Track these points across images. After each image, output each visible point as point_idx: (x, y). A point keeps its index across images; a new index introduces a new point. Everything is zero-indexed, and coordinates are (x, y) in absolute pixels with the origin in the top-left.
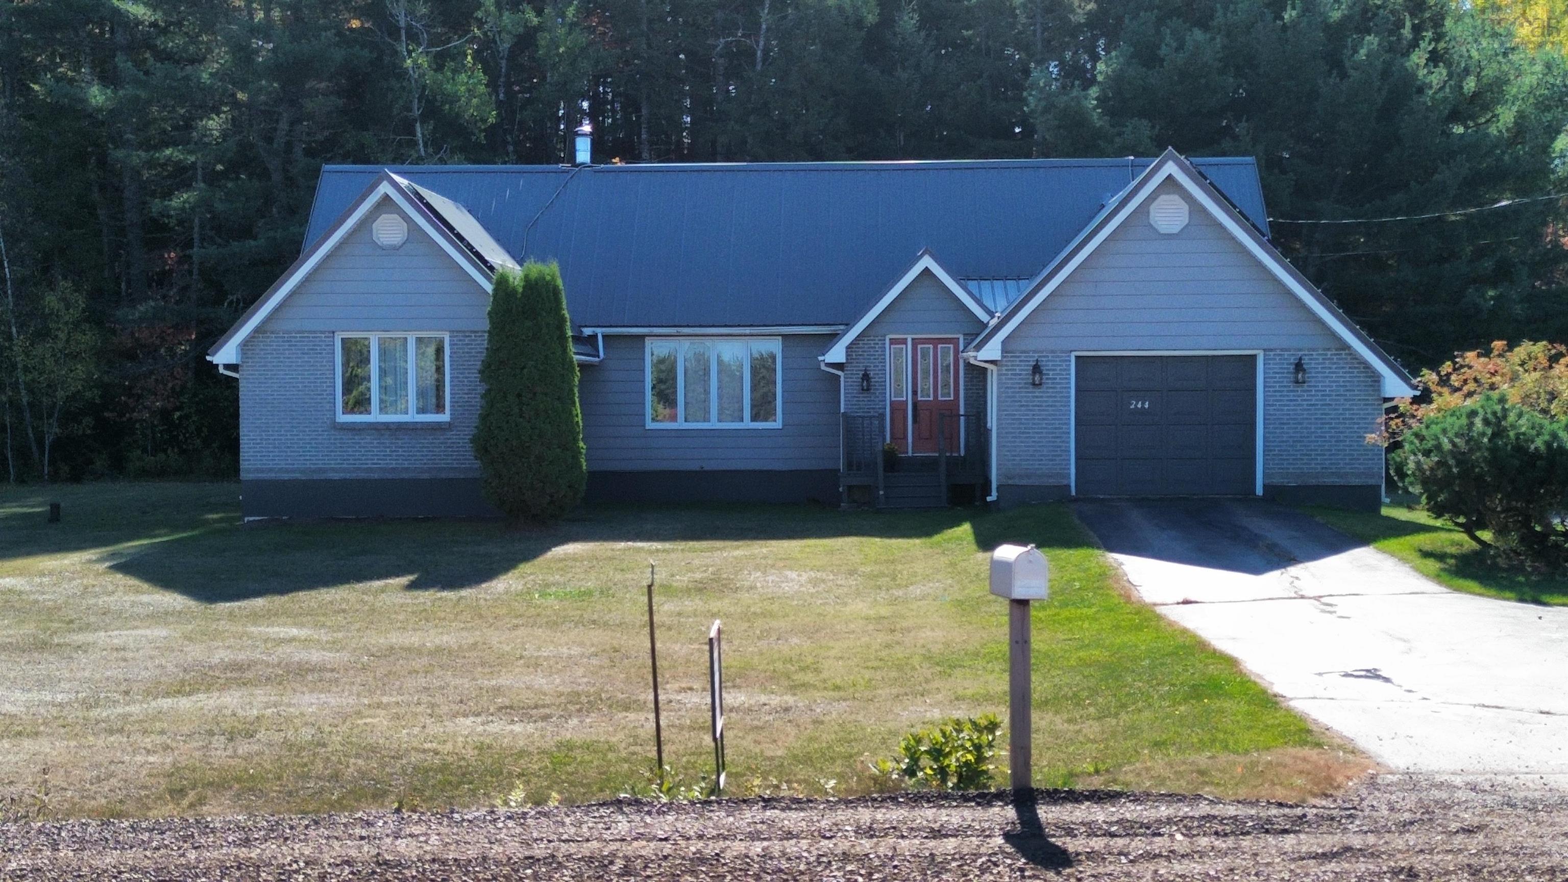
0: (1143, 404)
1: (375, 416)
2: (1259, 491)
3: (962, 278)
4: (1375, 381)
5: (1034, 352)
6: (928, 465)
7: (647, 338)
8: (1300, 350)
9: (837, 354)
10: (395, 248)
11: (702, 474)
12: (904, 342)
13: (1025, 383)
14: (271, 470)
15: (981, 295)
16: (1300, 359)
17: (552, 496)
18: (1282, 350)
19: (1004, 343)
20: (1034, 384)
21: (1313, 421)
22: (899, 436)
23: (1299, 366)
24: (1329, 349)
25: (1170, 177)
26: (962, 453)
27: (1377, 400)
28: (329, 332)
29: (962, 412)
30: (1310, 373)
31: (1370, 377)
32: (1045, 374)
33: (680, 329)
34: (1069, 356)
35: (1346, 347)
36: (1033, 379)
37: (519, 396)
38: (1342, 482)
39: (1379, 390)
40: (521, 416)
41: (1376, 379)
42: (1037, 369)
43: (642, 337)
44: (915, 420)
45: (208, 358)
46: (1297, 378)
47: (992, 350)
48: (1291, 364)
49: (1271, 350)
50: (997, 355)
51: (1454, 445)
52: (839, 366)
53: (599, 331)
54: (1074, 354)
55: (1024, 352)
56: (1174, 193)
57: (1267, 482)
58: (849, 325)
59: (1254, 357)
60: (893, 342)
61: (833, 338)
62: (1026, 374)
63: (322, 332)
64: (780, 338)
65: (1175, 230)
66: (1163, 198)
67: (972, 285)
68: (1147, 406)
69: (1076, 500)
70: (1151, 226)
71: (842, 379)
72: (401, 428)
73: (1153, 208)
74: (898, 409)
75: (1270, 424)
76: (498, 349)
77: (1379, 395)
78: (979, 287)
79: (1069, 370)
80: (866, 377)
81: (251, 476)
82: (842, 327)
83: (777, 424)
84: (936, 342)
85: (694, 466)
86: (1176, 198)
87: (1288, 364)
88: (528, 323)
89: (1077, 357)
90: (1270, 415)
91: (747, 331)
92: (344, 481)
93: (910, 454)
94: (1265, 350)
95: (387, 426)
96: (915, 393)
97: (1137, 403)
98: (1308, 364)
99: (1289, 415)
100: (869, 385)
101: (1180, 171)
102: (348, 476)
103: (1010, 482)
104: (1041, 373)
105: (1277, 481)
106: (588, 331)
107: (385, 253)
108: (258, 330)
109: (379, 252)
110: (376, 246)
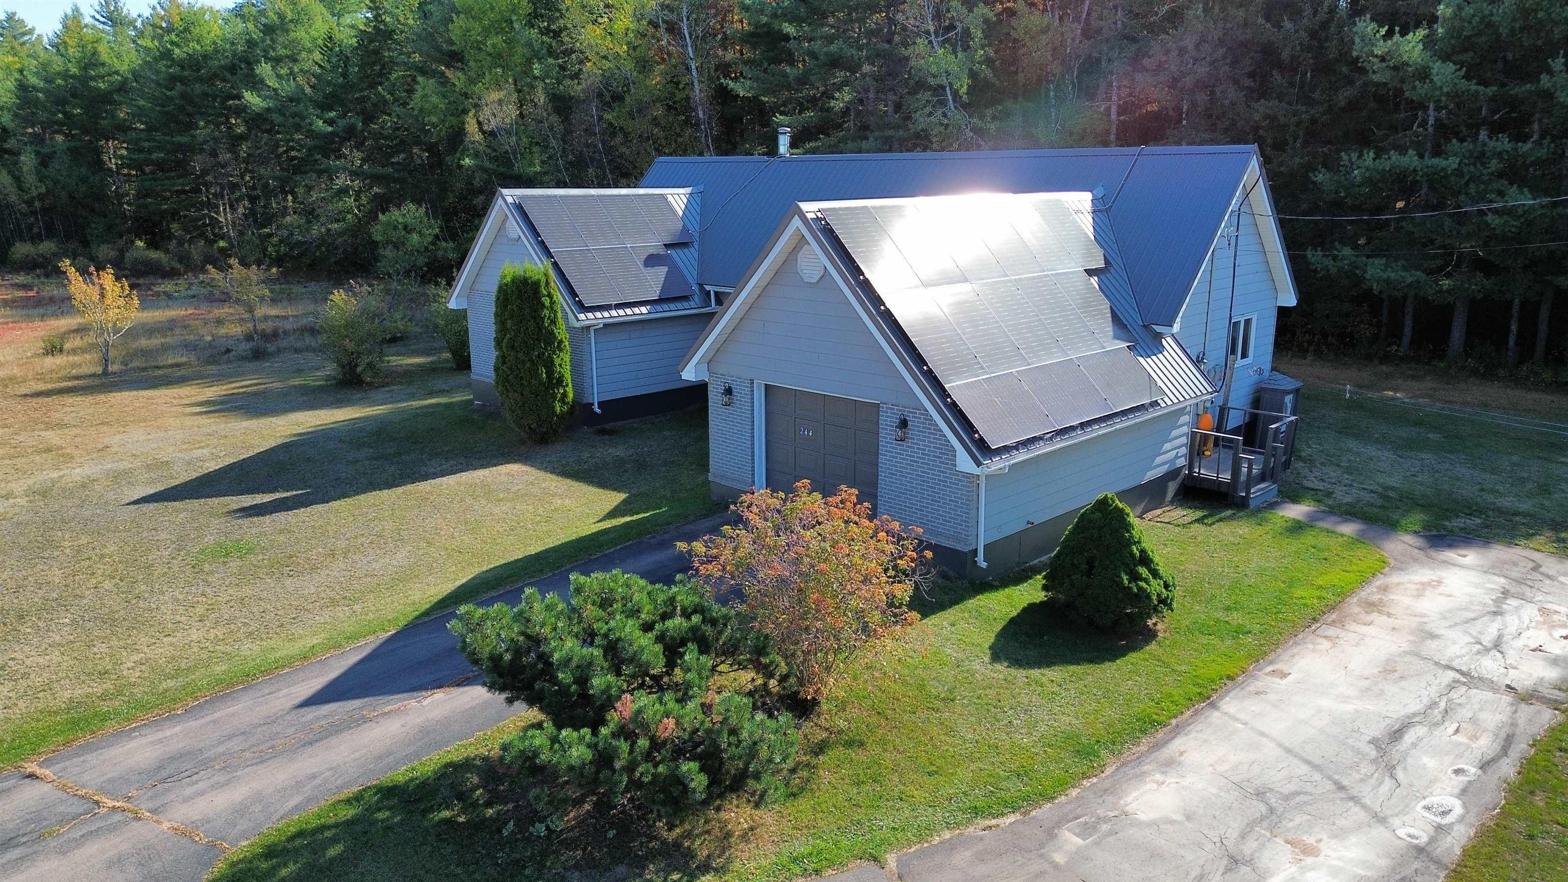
0: (808, 432)
5: (729, 376)
8: (906, 407)
16: (906, 416)
18: (892, 404)
21: (915, 476)
23: (904, 422)
25: (798, 230)
30: (913, 430)
32: (735, 396)
34: (751, 383)
38: (935, 541)
46: (899, 434)
49: (884, 403)
53: (711, 289)
54: (756, 382)
55: (723, 375)
62: (723, 394)
65: (815, 279)
66: (806, 247)
68: (810, 434)
70: (798, 273)
73: (800, 256)
75: (882, 472)
79: (752, 395)
87: (896, 418)
89: (764, 384)
90: (883, 463)
94: (880, 402)
97: (804, 431)
98: (912, 421)
99: (896, 466)
101: (803, 225)
103: (716, 480)
104: (731, 394)
106: (708, 288)
107: (513, 243)
108: (471, 288)
109: (511, 242)
110: (508, 238)
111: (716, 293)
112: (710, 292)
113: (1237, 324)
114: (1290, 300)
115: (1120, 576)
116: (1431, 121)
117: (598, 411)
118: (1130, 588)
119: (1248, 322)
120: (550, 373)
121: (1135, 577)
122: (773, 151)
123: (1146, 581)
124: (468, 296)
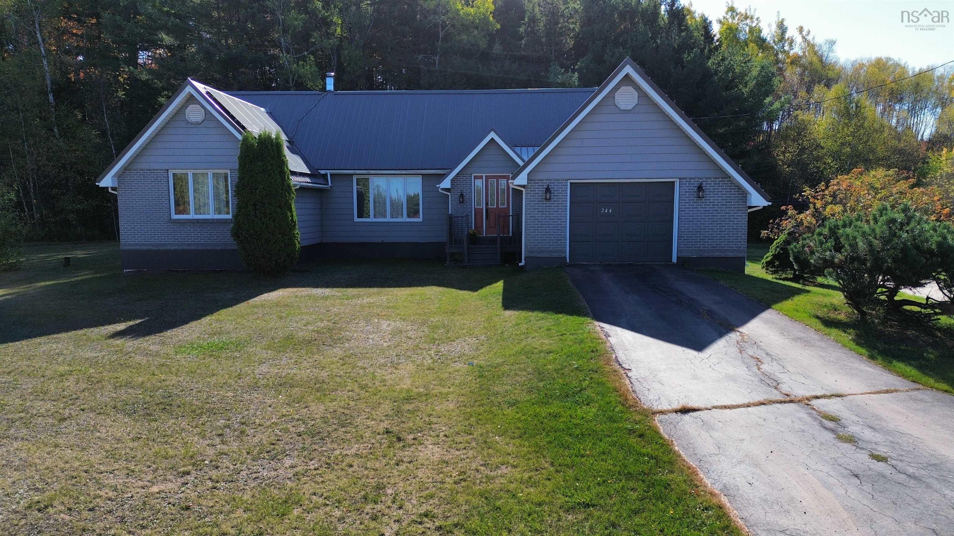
0: (608, 210)
1: (192, 216)
2: (674, 260)
3: (512, 146)
4: (744, 197)
5: (547, 180)
6: (493, 241)
7: (354, 176)
8: (701, 179)
9: (446, 184)
10: (198, 124)
11: (382, 245)
12: (481, 177)
13: (541, 198)
14: (137, 244)
15: (521, 153)
16: (701, 184)
17: (277, 262)
18: (690, 178)
19: (528, 174)
20: (546, 199)
21: (707, 220)
22: (478, 226)
23: (700, 188)
24: (717, 178)
25: (627, 76)
26: (511, 235)
27: (745, 208)
28: (165, 170)
29: (511, 214)
30: (706, 192)
31: (741, 194)
32: (553, 193)
33: (369, 171)
34: (567, 183)
35: (728, 176)
36: (546, 196)
37: (255, 205)
38: (723, 255)
39: (746, 202)
40: (256, 217)
41: (744, 194)
42: (548, 190)
43: (352, 175)
44: (487, 218)
45: (97, 184)
46: (698, 194)
47: (522, 179)
48: (695, 187)
49: (684, 179)
50: (525, 182)
51: (870, 245)
52: (448, 190)
53: (328, 172)
54: (569, 181)
55: (541, 180)
56: (629, 85)
57: (679, 255)
58: (452, 169)
59: (673, 183)
60: (476, 177)
61: (443, 176)
62: (542, 193)
63: (160, 170)
64: (421, 176)
65: (630, 107)
66: (623, 88)
67: (518, 149)
68: (610, 211)
69: (569, 266)
70: (615, 105)
71: (450, 197)
72: (205, 221)
73: (617, 95)
74: (478, 212)
75: (682, 221)
76: (243, 178)
77: (746, 205)
78: (521, 150)
79: (567, 191)
80: (462, 196)
81: (126, 248)
82: (448, 171)
83: (420, 220)
84: (498, 178)
85: (379, 240)
86: (630, 89)
87: (693, 187)
88: (259, 163)
89: (571, 183)
90: (682, 216)
91: (403, 172)
92: (175, 251)
93: (484, 235)
94: (680, 178)
95: (198, 221)
96: (487, 204)
97: (605, 210)
98: (705, 187)
99: (693, 216)
100: (463, 200)
101: (634, 71)
102: (177, 248)
103: (532, 255)
104: (550, 192)
105: (685, 254)
107: (193, 126)
108: (126, 168)
109: (190, 126)
110: (188, 122)
111: (331, 175)
112: (326, 174)
124: (120, 176)
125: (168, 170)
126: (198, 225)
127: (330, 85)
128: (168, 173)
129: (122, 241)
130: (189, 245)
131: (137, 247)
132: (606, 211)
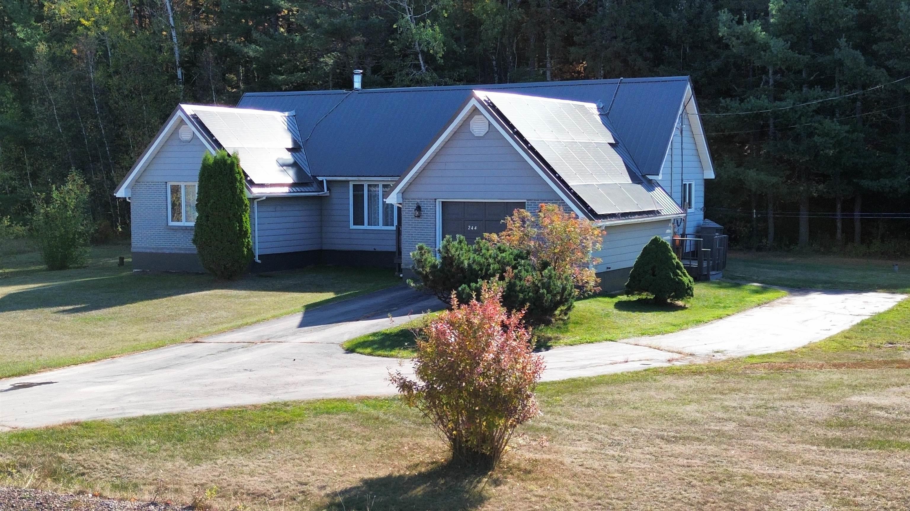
1: (184, 223)
5: (418, 199)
7: (350, 182)
8: (544, 200)
13: (414, 216)
14: (143, 248)
18: (535, 200)
19: (402, 194)
25: (474, 106)
28: (164, 182)
32: (423, 211)
34: (435, 202)
36: (416, 214)
42: (419, 208)
43: (348, 181)
45: (115, 194)
47: (392, 199)
49: (530, 200)
53: (324, 179)
54: (438, 200)
55: (414, 199)
56: (481, 114)
62: (414, 211)
63: (161, 182)
66: (476, 117)
68: (475, 228)
70: (471, 132)
79: (440, 208)
86: (482, 117)
89: (442, 202)
94: (527, 200)
101: (478, 103)
104: (420, 210)
106: (320, 179)
107: (184, 144)
108: (137, 181)
109: (182, 144)
110: (181, 141)
111: (327, 181)
112: (323, 181)
113: (685, 185)
114: (711, 175)
115: (669, 273)
116: (771, 82)
117: (259, 261)
118: (674, 279)
119: (690, 185)
120: (241, 226)
121: (677, 275)
122: (349, 85)
123: (681, 276)
124: (133, 187)
125: (166, 183)
126: (187, 231)
127: (357, 82)
128: (166, 185)
129: (133, 245)
130: (180, 249)
131: (143, 250)
132: (472, 228)
